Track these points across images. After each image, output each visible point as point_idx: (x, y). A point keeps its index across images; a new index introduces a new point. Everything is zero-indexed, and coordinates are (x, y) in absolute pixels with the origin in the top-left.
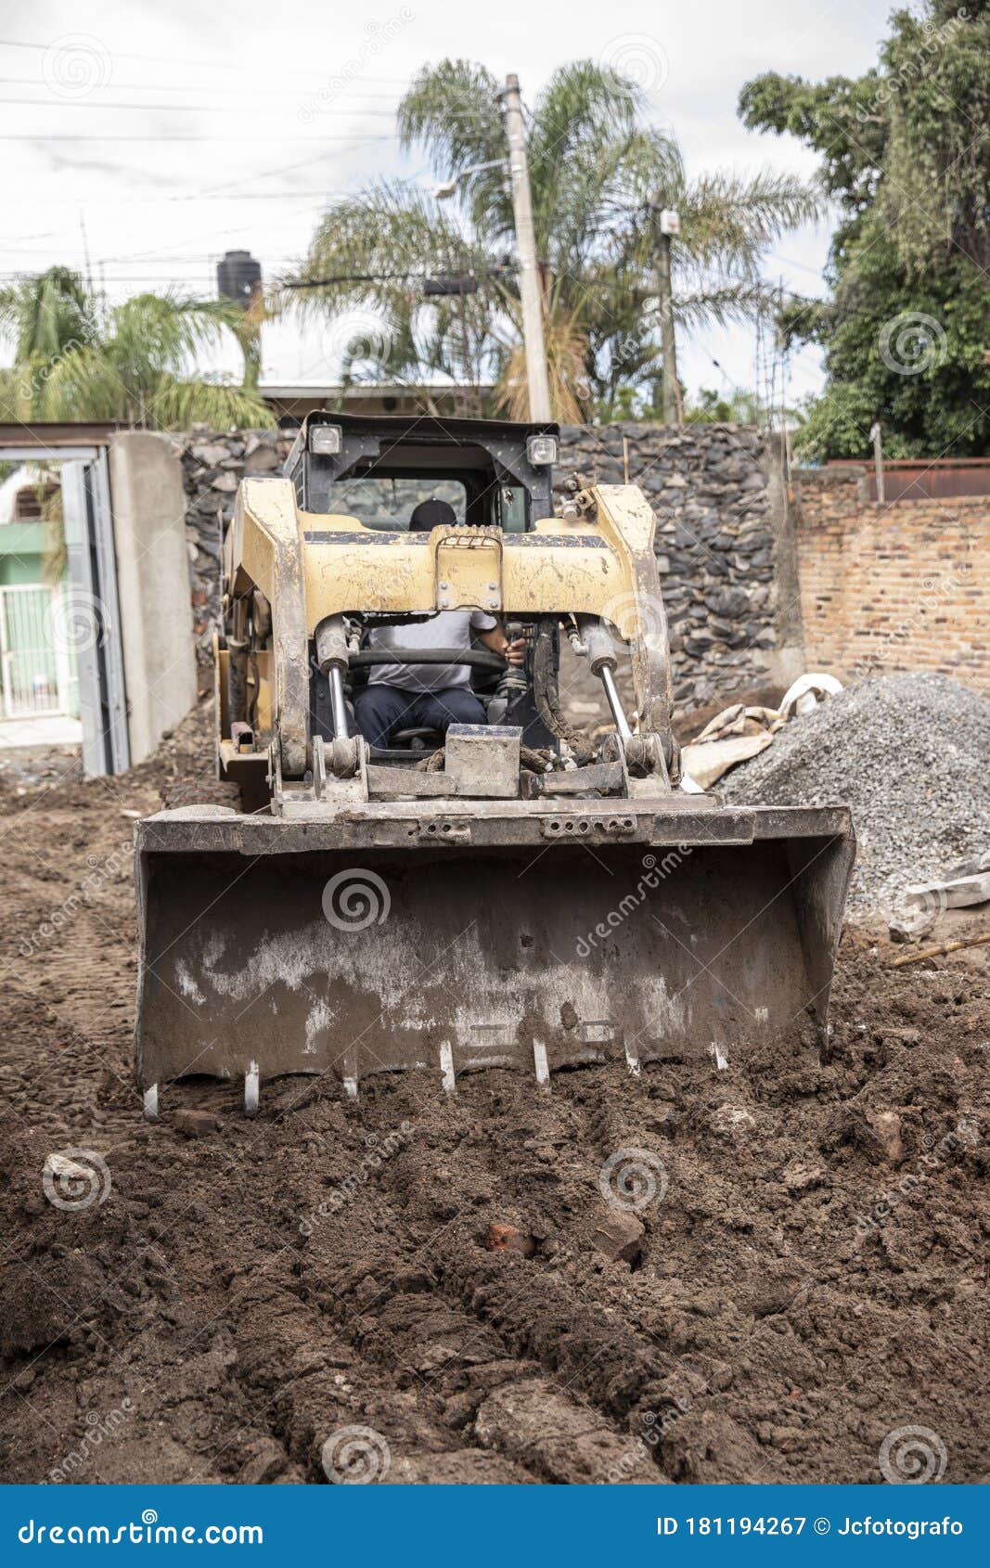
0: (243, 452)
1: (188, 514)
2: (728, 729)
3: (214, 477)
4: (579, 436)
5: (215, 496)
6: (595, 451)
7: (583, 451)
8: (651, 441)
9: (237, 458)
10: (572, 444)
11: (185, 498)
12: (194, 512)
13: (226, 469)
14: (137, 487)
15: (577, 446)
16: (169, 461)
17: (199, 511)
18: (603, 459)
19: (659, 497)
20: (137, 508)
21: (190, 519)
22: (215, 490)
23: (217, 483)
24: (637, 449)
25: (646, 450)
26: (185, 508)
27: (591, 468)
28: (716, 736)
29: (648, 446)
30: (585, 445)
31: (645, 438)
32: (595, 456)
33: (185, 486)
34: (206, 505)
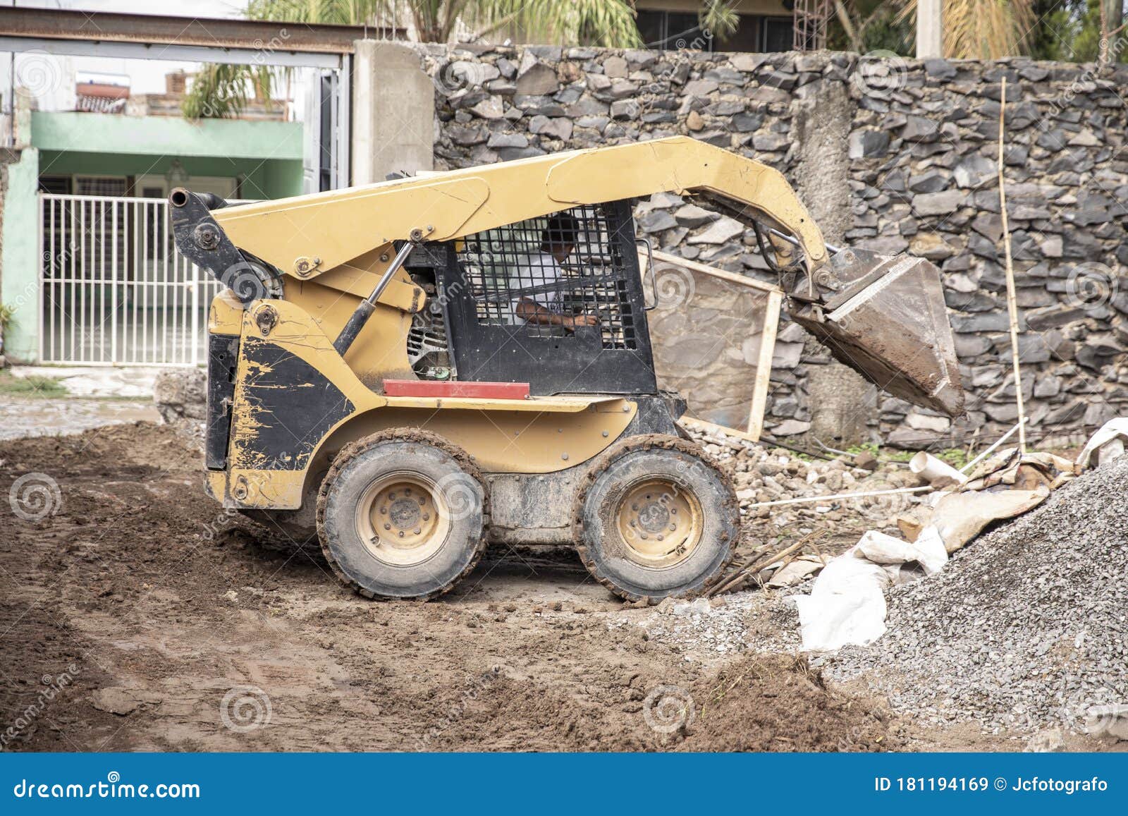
0: (516, 72)
1: (439, 143)
2: (996, 477)
3: (476, 100)
4: (953, 74)
5: (477, 123)
6: (974, 94)
7: (958, 93)
8: (1053, 84)
9: (508, 79)
10: (943, 83)
11: (437, 124)
12: (447, 142)
13: (492, 92)
14: (379, 108)
15: (950, 86)
16: (422, 80)
17: (454, 141)
18: (984, 104)
19: (1057, 159)
20: (378, 134)
21: (440, 150)
22: (476, 116)
23: (478, 109)
24: (1034, 93)
25: (1045, 96)
26: (436, 136)
27: (967, 116)
28: (980, 484)
29: (1049, 91)
30: (961, 86)
31: (1046, 79)
32: (974, 101)
33: (437, 110)
34: (463, 134)
